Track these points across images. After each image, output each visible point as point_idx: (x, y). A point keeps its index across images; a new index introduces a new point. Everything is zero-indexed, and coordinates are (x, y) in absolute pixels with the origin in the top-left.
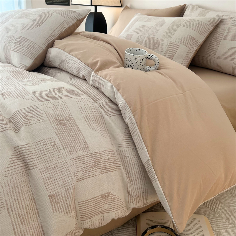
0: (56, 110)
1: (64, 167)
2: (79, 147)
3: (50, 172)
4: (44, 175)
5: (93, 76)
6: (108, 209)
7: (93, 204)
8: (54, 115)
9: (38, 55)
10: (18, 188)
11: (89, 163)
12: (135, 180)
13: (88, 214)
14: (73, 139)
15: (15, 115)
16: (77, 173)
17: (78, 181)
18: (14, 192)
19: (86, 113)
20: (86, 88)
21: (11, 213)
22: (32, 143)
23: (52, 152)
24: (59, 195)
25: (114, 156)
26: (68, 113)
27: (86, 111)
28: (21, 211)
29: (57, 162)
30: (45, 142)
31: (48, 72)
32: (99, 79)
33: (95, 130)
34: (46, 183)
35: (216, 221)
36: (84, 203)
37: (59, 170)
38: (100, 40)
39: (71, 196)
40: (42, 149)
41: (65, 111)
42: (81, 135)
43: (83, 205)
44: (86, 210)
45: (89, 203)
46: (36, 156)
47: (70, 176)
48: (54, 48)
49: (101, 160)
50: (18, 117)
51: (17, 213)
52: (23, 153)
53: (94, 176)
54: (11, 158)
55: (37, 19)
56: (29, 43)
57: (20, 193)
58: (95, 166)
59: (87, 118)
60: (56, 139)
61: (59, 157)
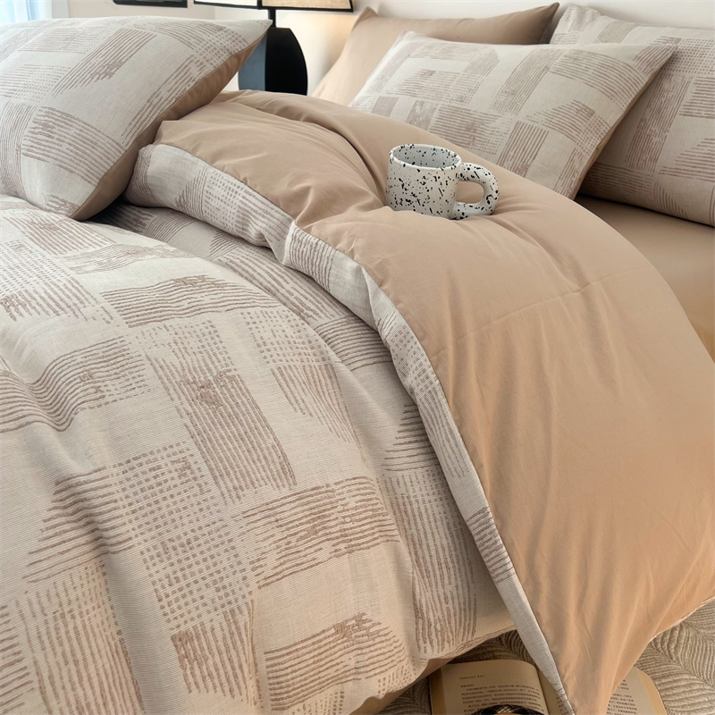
0: (183, 350)
1: (218, 541)
2: (263, 474)
3: (174, 560)
4: (156, 568)
5: (294, 238)
6: (356, 668)
7: (312, 655)
8: (180, 369)
9: (109, 168)
10: (73, 617)
11: (297, 523)
12: (438, 573)
13: (294, 689)
14: (244, 448)
15: (53, 371)
16: (259, 560)
17: (264, 586)
18: (63, 631)
19: (281, 360)
20: (271, 276)
21: (53, 703)
22: (114, 466)
23: (179, 494)
24: (205, 633)
25: (372, 496)
26: (223, 362)
27: (280, 352)
28: (85, 695)
29: (195, 526)
30: (156, 460)
31: (141, 223)
32: (314, 248)
33: (311, 415)
34: (163, 596)
35: (675, 685)
36: (283, 655)
37: (202, 553)
38: (302, 119)
39: (244, 636)
40: (146, 485)
41: (215, 354)
42: (267, 433)
43: (280, 660)
44: (289, 677)
45: (300, 653)
46: (128, 509)
47: (238, 568)
48: (160, 146)
49: (332, 511)
50: (63, 379)
51: (73, 701)
52: (86, 499)
53: (312, 566)
54: (49, 520)
55: (103, 52)
56: (78, 131)
57: (82, 632)
58: (316, 532)
59: (282, 375)
60: (188, 450)
61: (201, 510)
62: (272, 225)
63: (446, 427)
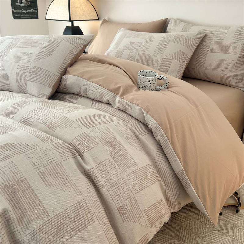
1: (123, 182)
2: (130, 164)
3: (114, 188)
4: (111, 191)
8: (104, 139)
9: (55, 83)
12: (171, 188)
16: (134, 186)
17: (137, 193)
19: (126, 135)
20: (113, 112)
22: (95, 166)
23: (112, 171)
24: (125, 206)
25: (153, 169)
26: (114, 136)
29: (117, 179)
30: (104, 163)
31: (64, 98)
32: (126, 103)
33: (136, 148)
34: (113, 198)
40: (103, 170)
46: (101, 177)
47: (129, 189)
49: (148, 173)
50: (77, 145)
59: (128, 138)
60: (111, 160)
61: (118, 175)
62: (111, 97)
63: (170, 149)
